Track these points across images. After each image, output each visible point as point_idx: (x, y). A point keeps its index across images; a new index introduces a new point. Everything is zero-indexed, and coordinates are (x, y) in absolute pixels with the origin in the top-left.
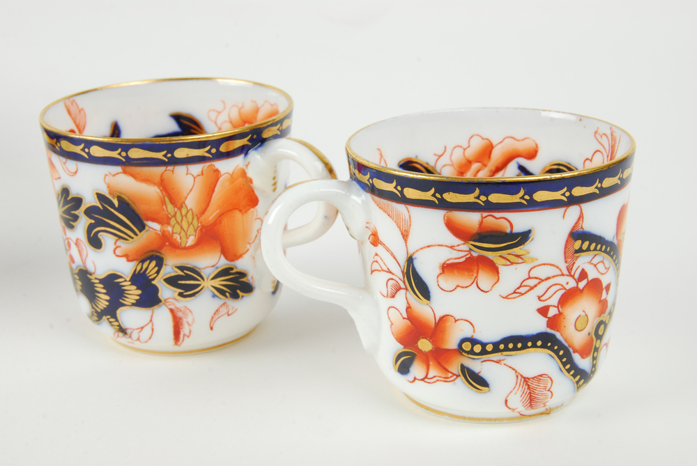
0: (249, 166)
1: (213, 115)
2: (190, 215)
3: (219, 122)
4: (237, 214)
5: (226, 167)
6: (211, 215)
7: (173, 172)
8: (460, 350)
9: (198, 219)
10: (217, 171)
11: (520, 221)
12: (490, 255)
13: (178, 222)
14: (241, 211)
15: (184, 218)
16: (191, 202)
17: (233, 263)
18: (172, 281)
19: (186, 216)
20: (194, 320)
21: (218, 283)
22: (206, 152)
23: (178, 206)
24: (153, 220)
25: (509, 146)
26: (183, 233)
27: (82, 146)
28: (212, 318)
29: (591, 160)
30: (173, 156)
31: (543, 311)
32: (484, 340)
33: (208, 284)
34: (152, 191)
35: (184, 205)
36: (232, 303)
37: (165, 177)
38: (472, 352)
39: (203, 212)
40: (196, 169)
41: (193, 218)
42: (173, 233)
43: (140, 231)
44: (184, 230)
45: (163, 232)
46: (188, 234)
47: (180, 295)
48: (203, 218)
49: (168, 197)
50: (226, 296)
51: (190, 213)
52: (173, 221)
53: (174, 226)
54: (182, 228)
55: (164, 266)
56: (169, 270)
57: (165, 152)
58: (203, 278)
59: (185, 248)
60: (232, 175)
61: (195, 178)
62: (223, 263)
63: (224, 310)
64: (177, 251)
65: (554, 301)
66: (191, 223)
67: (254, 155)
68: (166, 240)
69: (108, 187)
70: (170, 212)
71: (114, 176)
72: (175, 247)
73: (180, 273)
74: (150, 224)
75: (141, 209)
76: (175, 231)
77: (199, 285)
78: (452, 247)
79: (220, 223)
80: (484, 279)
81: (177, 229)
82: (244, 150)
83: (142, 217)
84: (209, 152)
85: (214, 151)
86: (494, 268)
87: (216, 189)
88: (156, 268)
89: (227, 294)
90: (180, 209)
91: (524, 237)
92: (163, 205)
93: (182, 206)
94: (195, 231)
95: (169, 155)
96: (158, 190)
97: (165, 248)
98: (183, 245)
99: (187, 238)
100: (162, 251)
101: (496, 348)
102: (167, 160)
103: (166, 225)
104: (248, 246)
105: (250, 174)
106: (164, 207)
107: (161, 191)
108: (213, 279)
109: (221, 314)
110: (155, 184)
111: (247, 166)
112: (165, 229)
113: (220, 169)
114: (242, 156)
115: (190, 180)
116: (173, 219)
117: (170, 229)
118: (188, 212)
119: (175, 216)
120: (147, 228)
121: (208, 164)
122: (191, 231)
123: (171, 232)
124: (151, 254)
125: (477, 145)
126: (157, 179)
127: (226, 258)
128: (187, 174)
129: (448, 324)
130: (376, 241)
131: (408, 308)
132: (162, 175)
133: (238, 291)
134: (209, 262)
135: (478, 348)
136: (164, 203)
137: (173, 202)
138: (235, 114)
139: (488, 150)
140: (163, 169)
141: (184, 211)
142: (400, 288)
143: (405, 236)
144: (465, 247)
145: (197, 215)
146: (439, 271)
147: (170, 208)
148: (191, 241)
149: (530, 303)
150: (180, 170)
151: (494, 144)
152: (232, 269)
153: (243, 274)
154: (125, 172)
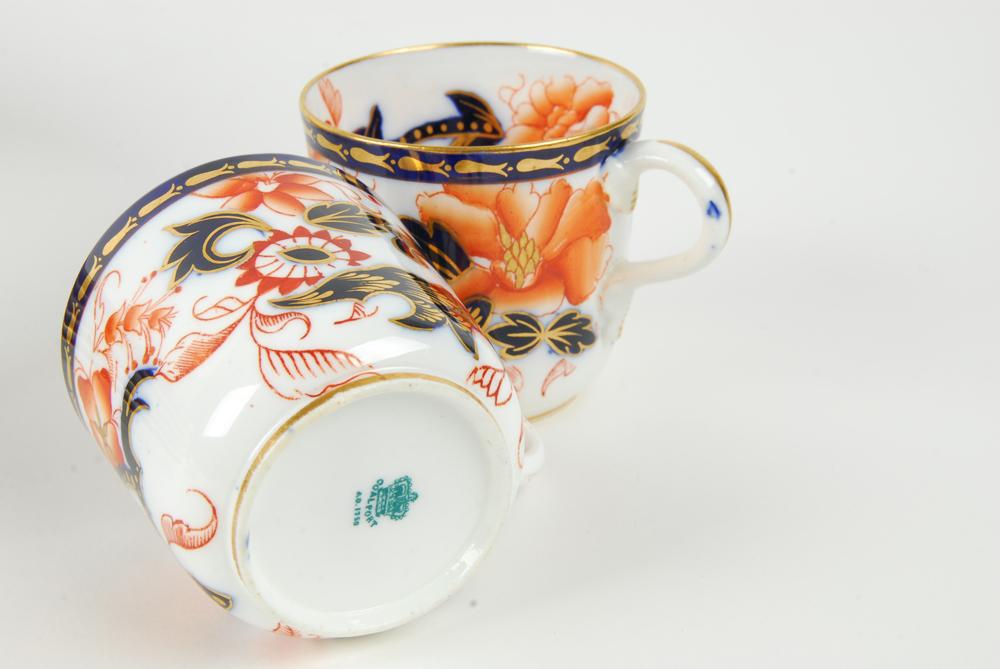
0: (607, 180)
1: (507, 94)
2: (530, 248)
3: (515, 104)
4: (587, 242)
5: (579, 181)
6: (556, 246)
7: (513, 190)
9: (540, 251)
10: (568, 187)
13: (514, 257)
14: (591, 238)
15: (523, 251)
16: (533, 230)
17: (576, 307)
18: (499, 335)
19: (525, 248)
20: (523, 384)
21: (557, 334)
22: (558, 163)
23: (516, 235)
24: (481, 255)
26: (519, 271)
27: (388, 155)
28: (546, 380)
30: (515, 169)
33: (545, 337)
34: (484, 217)
35: (524, 234)
36: (570, 359)
37: (502, 197)
39: (547, 242)
40: (542, 185)
41: (534, 251)
42: (506, 271)
43: (462, 269)
44: (521, 267)
45: (494, 270)
46: (526, 271)
47: (510, 352)
48: (546, 250)
49: (504, 224)
50: (565, 351)
51: (531, 243)
52: (508, 256)
53: (508, 262)
54: (519, 264)
55: (491, 315)
56: (496, 320)
57: (506, 164)
58: (539, 329)
59: (521, 291)
60: (585, 192)
61: (540, 198)
62: (565, 307)
63: (560, 369)
64: (510, 294)
66: (528, 260)
67: (613, 163)
68: (499, 283)
69: (421, 211)
70: (504, 243)
71: (430, 196)
72: (508, 289)
73: (511, 323)
74: (477, 260)
75: (466, 241)
76: (509, 269)
77: (534, 338)
79: (567, 255)
81: (513, 265)
82: (602, 158)
83: (467, 251)
84: (561, 163)
85: (567, 161)
87: (566, 211)
88: (480, 318)
89: (567, 348)
90: (518, 239)
92: (496, 235)
93: (521, 236)
94: (535, 268)
95: (510, 169)
96: (491, 215)
97: (494, 291)
98: (518, 287)
99: (525, 277)
100: (491, 295)
102: (506, 175)
103: (497, 261)
104: (595, 284)
105: (608, 189)
106: (498, 237)
107: (496, 216)
108: (552, 329)
109: (557, 374)
110: (488, 207)
111: (604, 179)
112: (496, 266)
113: (572, 185)
114: (599, 165)
115: (534, 199)
116: (508, 252)
117: (502, 266)
118: (528, 242)
119: (511, 248)
120: (472, 265)
121: (558, 179)
122: (530, 267)
123: (504, 270)
124: (474, 299)
126: (492, 201)
127: (570, 301)
128: (531, 193)
132: (498, 195)
133: (580, 344)
134: (547, 308)
136: (497, 231)
137: (509, 230)
138: (538, 94)
140: (501, 186)
141: (523, 242)
145: (539, 247)
147: (506, 238)
148: (529, 281)
150: (523, 187)
152: (574, 315)
153: (586, 321)
154: (447, 192)
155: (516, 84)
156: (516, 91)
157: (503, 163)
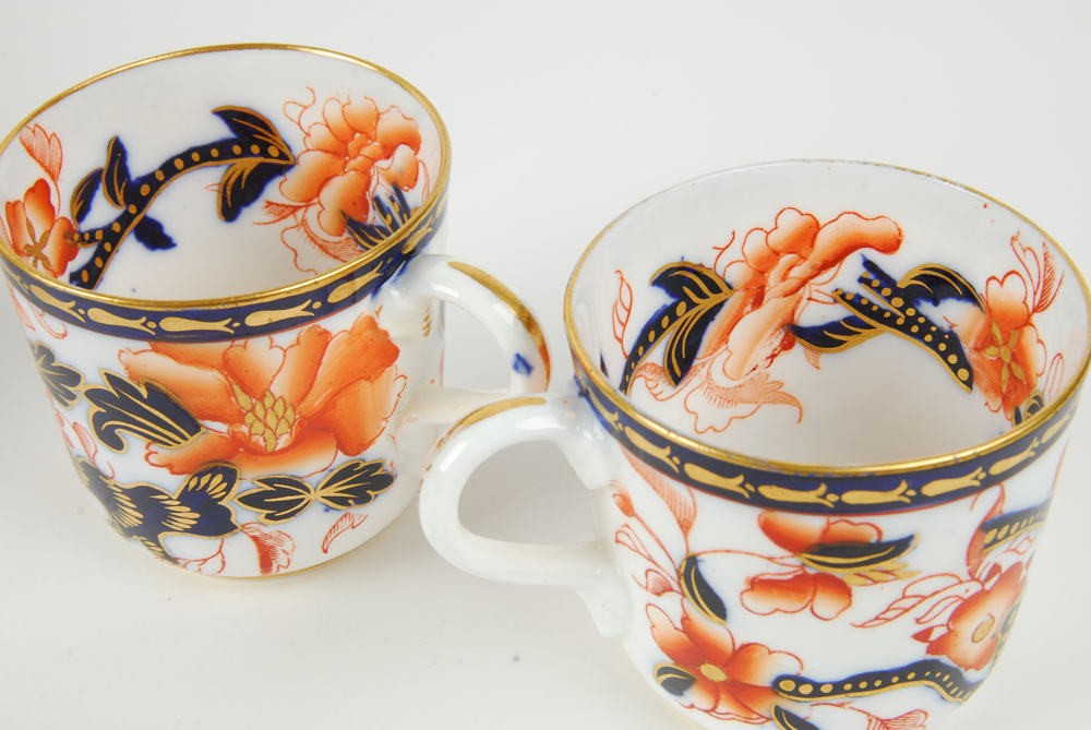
0: (380, 314)
1: (294, 111)
2: (279, 407)
3: (305, 124)
4: (364, 386)
5: (338, 324)
6: (316, 399)
7: (245, 347)
8: (775, 687)
9: (294, 409)
10: (326, 332)
11: (892, 527)
12: (838, 573)
13: (258, 419)
14: (369, 379)
15: (270, 412)
16: (280, 387)
17: (358, 456)
18: (252, 500)
19: (272, 408)
20: (294, 546)
21: (332, 491)
22: (303, 310)
23: (258, 396)
24: (214, 418)
25: (850, 226)
26: (268, 433)
27: (73, 304)
28: (326, 538)
29: (1002, 283)
30: (243, 324)
31: (922, 636)
32: (818, 678)
33: (316, 496)
34: (210, 379)
35: (268, 393)
36: (357, 511)
37: (231, 355)
38: (796, 693)
39: (303, 398)
40: (286, 338)
41: (286, 409)
42: (250, 434)
43: (192, 435)
44: (270, 428)
45: (233, 434)
46: (278, 432)
47: (268, 517)
48: (303, 406)
49: (238, 384)
50: (349, 505)
51: (280, 402)
52: (249, 418)
53: (251, 425)
54: (266, 426)
55: (237, 481)
56: (248, 481)
57: (229, 320)
58: (308, 491)
59: (274, 453)
60: (350, 333)
61: (285, 351)
62: (342, 460)
63: (347, 522)
64: (260, 458)
65: (944, 618)
66: (283, 417)
67: (390, 290)
68: (242, 447)
69: (127, 368)
70: (243, 405)
71: (135, 354)
72: (255, 453)
73: (267, 488)
74: (208, 423)
75: (190, 403)
76: (253, 432)
77: (303, 499)
78: (770, 559)
79: (334, 407)
80: (825, 603)
81: (258, 427)
82: (374, 288)
83: (193, 414)
84: (309, 309)
85: (317, 305)
86: (843, 590)
87: (324, 360)
88: (225, 485)
89: (351, 501)
90: (261, 399)
91: (902, 545)
92: (230, 396)
93: (264, 395)
94: (291, 427)
95: (236, 324)
96: (220, 376)
97: (237, 457)
98: (270, 449)
99: (277, 439)
100: (234, 461)
101: (838, 688)
102: (232, 332)
103: (237, 424)
104: (384, 424)
105: (384, 323)
106: (233, 399)
107: (225, 376)
108: (323, 488)
109: (340, 530)
110: (213, 367)
111: (377, 313)
112: (236, 430)
113: (328, 329)
114: (369, 297)
115: (277, 355)
116: (250, 414)
117: (245, 429)
118: (276, 401)
119: (253, 410)
120: (203, 430)
121: (307, 327)
122: (283, 426)
123: (247, 434)
124: (213, 465)
125: (790, 224)
126: (218, 360)
127: (347, 453)
128: (271, 347)
129: (756, 655)
130: (627, 507)
131: (685, 619)
132: (225, 353)
133: (368, 492)
134: (316, 466)
135: (806, 689)
136: (231, 393)
137: (246, 390)
138: (334, 113)
139: (811, 231)
140: (226, 345)
141: (268, 402)
142: (671, 590)
143: (685, 526)
144: (796, 561)
145: (291, 404)
146: (744, 586)
147: (244, 400)
148: (283, 442)
149: (906, 626)
150: (258, 345)
151: (822, 223)
152: (357, 465)
153: (378, 466)
154: (156, 350)
155: (306, 99)
156: (305, 107)
157: (226, 319)
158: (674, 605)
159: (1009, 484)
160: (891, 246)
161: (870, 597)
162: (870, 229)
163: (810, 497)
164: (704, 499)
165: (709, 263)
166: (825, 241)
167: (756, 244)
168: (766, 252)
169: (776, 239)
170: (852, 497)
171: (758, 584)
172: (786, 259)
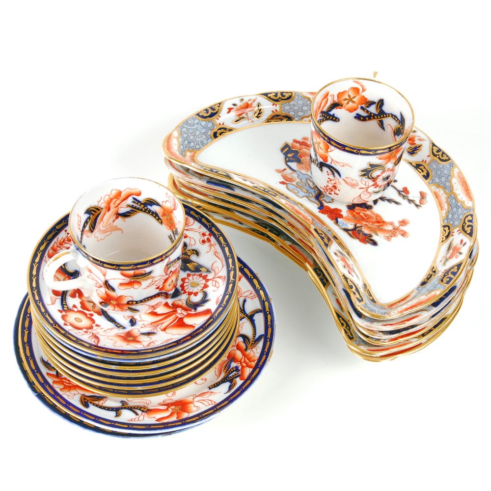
8: (128, 303)
11: (148, 270)
12: (138, 280)
25: (128, 191)
29: (165, 203)
31: (157, 288)
32: (137, 300)
38: (132, 304)
65: (162, 283)
78: (124, 279)
80: (136, 286)
86: (139, 283)
91: (150, 273)
101: (141, 301)
125: (114, 192)
129: (123, 298)
130: (90, 271)
131: (106, 292)
135: (134, 303)
139: (119, 193)
142: (102, 287)
143: (104, 275)
144: (129, 279)
146: (118, 285)
149: (154, 287)
151: (122, 191)
158: (103, 290)
159: (170, 257)
160: (139, 194)
161: (145, 283)
162: (133, 191)
163: (131, 268)
164: (108, 270)
165: (96, 205)
166: (123, 195)
167: (107, 198)
168: (110, 199)
169: (111, 196)
170: (138, 266)
171: (121, 284)
172: (114, 200)
